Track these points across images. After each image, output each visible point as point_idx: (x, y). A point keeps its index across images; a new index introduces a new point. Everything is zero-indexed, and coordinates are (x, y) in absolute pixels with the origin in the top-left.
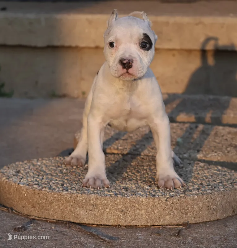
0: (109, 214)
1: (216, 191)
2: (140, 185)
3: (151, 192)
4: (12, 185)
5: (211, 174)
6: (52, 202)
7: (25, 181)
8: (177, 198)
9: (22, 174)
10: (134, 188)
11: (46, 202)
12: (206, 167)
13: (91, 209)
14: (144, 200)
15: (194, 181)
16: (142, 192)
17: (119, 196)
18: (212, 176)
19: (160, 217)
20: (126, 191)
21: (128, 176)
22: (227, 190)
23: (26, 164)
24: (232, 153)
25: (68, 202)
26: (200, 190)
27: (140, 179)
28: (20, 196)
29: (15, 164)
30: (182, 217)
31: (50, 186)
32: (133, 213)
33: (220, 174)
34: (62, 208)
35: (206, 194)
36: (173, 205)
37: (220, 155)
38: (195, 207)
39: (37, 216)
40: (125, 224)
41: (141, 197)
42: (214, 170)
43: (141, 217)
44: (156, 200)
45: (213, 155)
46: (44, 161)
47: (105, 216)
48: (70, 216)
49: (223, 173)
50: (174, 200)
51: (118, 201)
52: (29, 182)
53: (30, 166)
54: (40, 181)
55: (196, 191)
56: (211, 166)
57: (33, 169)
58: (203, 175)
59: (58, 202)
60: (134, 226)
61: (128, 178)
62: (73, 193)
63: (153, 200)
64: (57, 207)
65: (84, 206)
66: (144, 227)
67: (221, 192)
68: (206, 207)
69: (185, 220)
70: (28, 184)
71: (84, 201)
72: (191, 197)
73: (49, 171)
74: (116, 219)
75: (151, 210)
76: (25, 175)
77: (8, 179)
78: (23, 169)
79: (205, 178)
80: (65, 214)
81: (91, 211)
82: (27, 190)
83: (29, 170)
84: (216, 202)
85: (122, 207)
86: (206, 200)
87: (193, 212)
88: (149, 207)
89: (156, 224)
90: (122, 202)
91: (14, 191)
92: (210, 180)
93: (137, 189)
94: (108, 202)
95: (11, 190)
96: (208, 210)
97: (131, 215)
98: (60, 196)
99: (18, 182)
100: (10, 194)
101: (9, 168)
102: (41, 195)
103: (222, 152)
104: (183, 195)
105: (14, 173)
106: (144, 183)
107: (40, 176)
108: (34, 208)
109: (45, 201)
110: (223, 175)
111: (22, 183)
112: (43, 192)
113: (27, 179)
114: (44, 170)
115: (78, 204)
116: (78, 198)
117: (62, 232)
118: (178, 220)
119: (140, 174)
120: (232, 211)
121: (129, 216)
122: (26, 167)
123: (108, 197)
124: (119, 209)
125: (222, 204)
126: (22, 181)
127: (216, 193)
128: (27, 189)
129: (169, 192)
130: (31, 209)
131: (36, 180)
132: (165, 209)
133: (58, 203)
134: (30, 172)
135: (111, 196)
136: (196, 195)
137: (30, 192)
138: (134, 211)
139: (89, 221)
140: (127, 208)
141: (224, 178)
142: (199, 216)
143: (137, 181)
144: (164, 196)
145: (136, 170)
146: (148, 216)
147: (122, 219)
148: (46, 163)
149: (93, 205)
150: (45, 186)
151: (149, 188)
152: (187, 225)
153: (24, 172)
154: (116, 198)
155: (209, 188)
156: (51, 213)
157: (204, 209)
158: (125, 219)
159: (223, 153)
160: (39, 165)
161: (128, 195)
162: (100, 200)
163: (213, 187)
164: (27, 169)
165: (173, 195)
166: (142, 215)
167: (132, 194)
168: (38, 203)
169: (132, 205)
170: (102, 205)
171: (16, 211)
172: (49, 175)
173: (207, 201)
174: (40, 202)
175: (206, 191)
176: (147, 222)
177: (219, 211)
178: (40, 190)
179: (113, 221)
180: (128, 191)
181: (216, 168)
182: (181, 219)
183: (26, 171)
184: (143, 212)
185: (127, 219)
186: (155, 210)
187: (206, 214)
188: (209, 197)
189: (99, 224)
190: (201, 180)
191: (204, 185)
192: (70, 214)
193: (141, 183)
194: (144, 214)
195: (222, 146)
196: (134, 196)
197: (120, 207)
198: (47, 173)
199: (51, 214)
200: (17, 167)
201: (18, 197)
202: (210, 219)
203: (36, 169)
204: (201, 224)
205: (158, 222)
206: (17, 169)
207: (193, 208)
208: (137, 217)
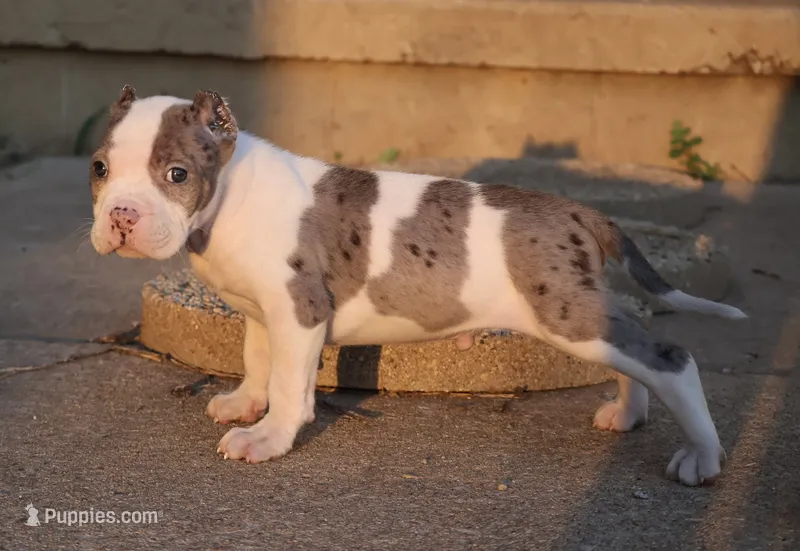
0: (364, 366)
4: (169, 307)
7: (198, 300)
9: (193, 289)
19: (468, 375)
28: (186, 330)
30: (513, 377)
32: (414, 366)
36: (495, 351)
38: (541, 357)
39: (219, 369)
40: (396, 389)
43: (430, 374)
47: (357, 371)
50: (499, 343)
52: (206, 303)
60: (414, 392)
66: (435, 395)
68: (563, 358)
69: (520, 383)
70: (202, 305)
75: (450, 360)
76: (198, 290)
77: (163, 296)
78: (195, 281)
81: (328, 359)
82: (200, 318)
85: (391, 352)
87: (538, 367)
88: (445, 353)
89: (461, 390)
91: (175, 320)
95: (168, 318)
96: (568, 366)
97: (410, 371)
99: (183, 302)
100: (165, 326)
101: (167, 278)
102: (228, 327)
105: (177, 287)
108: (213, 354)
109: (236, 340)
111: (191, 304)
112: (232, 322)
113: (202, 298)
118: (505, 382)
121: (406, 372)
124: (384, 356)
126: (191, 300)
128: (199, 316)
130: (207, 356)
132: (480, 359)
137: (206, 321)
138: (415, 362)
140: (400, 354)
142: (549, 376)
146: (445, 373)
147: (391, 378)
149: (333, 349)
152: (523, 393)
153: (196, 286)
157: (560, 362)
158: (398, 377)
166: (431, 369)
168: (222, 344)
169: (412, 350)
171: (177, 360)
174: (226, 340)
176: (441, 385)
177: (589, 367)
178: (225, 317)
179: (371, 381)
182: (511, 380)
184: (434, 363)
185: (401, 377)
186: (459, 360)
187: (563, 373)
189: (343, 386)
194: (436, 368)
197: (387, 352)
201: (181, 331)
202: (571, 384)
204: (552, 393)
205: (464, 385)
206: (183, 281)
207: (536, 358)
208: (421, 373)
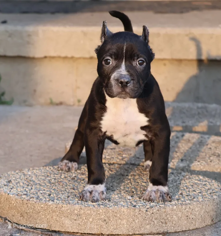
0: (92, 223)
1: (195, 201)
2: (123, 195)
3: (132, 202)
4: (2, 195)
5: (192, 184)
6: (39, 211)
7: (15, 191)
8: (157, 208)
9: (13, 184)
10: (117, 199)
11: (34, 212)
12: (188, 177)
14: (125, 211)
16: (124, 202)
17: (101, 206)
18: (192, 186)
19: (140, 226)
21: (112, 186)
22: (205, 201)
23: (17, 173)
24: (214, 162)
25: (54, 212)
26: (180, 200)
27: (123, 189)
28: (10, 206)
29: (7, 174)
30: (161, 227)
31: (38, 196)
32: (115, 223)
33: (201, 184)
34: (48, 217)
35: (185, 204)
36: (153, 215)
37: (202, 164)
38: (174, 217)
40: (107, 233)
41: (122, 207)
42: (195, 179)
43: (123, 226)
44: (137, 211)
45: (196, 164)
46: (35, 171)
47: (89, 225)
48: (55, 224)
49: (204, 183)
50: (154, 211)
51: (101, 211)
52: (19, 193)
53: (21, 176)
54: (29, 191)
55: (176, 202)
56: (192, 175)
57: (23, 179)
58: (184, 185)
59: (45, 212)
60: (116, 235)
62: (58, 204)
63: (134, 210)
64: (44, 216)
65: (69, 216)
67: (200, 202)
68: (184, 217)
69: (165, 229)
70: (17, 194)
71: (69, 211)
72: (171, 208)
73: (39, 181)
74: (99, 228)
75: (132, 220)
76: (15, 185)
79: (185, 188)
80: (51, 223)
81: (75, 220)
83: (20, 180)
84: (195, 212)
85: (105, 217)
86: (185, 210)
87: (173, 221)
88: (130, 216)
89: (137, 233)
90: (105, 212)
91: (4, 201)
92: (190, 190)
93: (119, 199)
94: (91, 212)
95: (2, 200)
96: (187, 220)
98: (46, 206)
99: (9, 192)
102: (29, 205)
103: (205, 161)
104: (163, 206)
105: (6, 184)
106: (126, 193)
107: (29, 186)
108: (23, 217)
109: (33, 211)
110: (204, 185)
111: (12, 193)
112: (31, 202)
113: (17, 189)
114: (34, 180)
115: (63, 214)
116: (63, 208)
118: (158, 229)
119: (124, 184)
120: (211, 220)
121: (112, 225)
122: (17, 177)
123: (91, 207)
124: (101, 219)
125: (200, 214)
126: (12, 191)
127: (194, 203)
128: (16, 199)
129: (149, 203)
130: (20, 218)
131: (25, 190)
132: (146, 219)
134: (20, 182)
135: (94, 207)
136: (175, 205)
137: (19, 202)
138: (116, 221)
139: (73, 229)
140: (108, 217)
141: (204, 188)
142: (178, 226)
143: (120, 191)
144: (144, 207)
146: (129, 226)
147: (105, 228)
148: (37, 173)
149: (78, 215)
150: (33, 196)
151: (131, 198)
152: (166, 234)
153: (14, 182)
154: (99, 208)
155: (188, 198)
156: (38, 221)
157: (183, 219)
158: (108, 228)
159: (206, 162)
160: (29, 175)
161: (111, 206)
162: (84, 210)
163: (193, 198)
164: (17, 178)
165: (153, 206)
166: (123, 224)
167: (114, 205)
168: (26, 213)
169: (114, 215)
170: (86, 215)
172: (38, 185)
173: (185, 211)
174: (28, 211)
175: (185, 201)
176: (128, 231)
177: (197, 220)
178: (28, 200)
179: (96, 230)
180: (110, 201)
181: (197, 178)
182: (161, 228)
183: (17, 180)
184: (124, 222)
186: (136, 220)
187: (185, 224)
188: (188, 207)
189: (83, 232)
190: (181, 190)
191: (184, 196)
192: (56, 223)
193: (124, 193)
194: (125, 223)
195: (206, 155)
196: (116, 207)
197: (103, 217)
198: (36, 183)
200: (9, 177)
201: (8, 206)
202: (189, 228)
203: (26, 179)
204: (180, 233)
205: (139, 231)
206: (8, 179)
207: (172, 218)
208: (118, 226)
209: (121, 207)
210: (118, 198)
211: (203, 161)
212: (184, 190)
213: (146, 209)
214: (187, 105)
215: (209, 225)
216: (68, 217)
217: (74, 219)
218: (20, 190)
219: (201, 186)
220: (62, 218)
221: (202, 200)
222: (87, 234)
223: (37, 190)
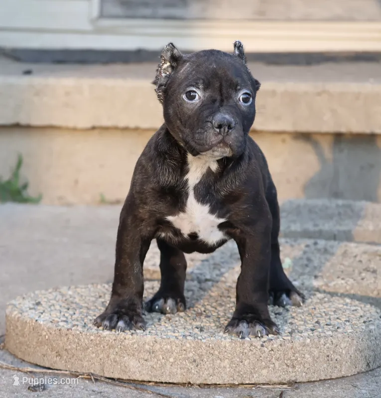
0: (173, 365)
1: (340, 333)
2: (223, 324)
4: (26, 322)
5: (334, 309)
6: (87, 347)
7: (47, 316)
8: (278, 342)
9: (43, 307)
11: (78, 348)
12: (326, 299)
13: (146, 358)
14: (227, 345)
15: (308, 318)
17: (189, 338)
19: (252, 371)
20: (201, 330)
21: (205, 311)
22: (357, 332)
23: (50, 293)
24: (367, 280)
25: (111, 347)
26: (315, 331)
27: (223, 315)
28: (39, 339)
29: (34, 293)
30: (286, 372)
31: (85, 324)
32: (211, 365)
33: (348, 309)
34: (101, 356)
35: (325, 336)
36: (272, 352)
37: (349, 283)
38: (307, 356)
39: (64, 369)
40: (198, 382)
41: (223, 339)
42: (338, 303)
43: (224, 371)
44: (246, 345)
45: (339, 282)
46: (78, 290)
47: (168, 369)
48: (114, 368)
49: (353, 308)
50: (275, 346)
51: (188, 345)
52: (53, 319)
53: (56, 296)
54: (70, 317)
55: (309, 333)
56: (334, 298)
57: (60, 301)
58: (321, 310)
59: (96, 347)
60: (212, 384)
61: (205, 313)
63: (241, 344)
64: (94, 355)
65: (136, 354)
66: (228, 387)
67: (348, 334)
68: (324, 357)
69: (292, 376)
70: (51, 320)
71: (136, 346)
72: (301, 341)
73: (86, 303)
74: (184, 374)
75: (238, 360)
76: (48, 308)
77: (21, 313)
78: (46, 300)
79: (324, 314)
80: (107, 365)
81: (146, 361)
82: (49, 330)
84: (341, 350)
85: (194, 354)
86: (324, 345)
87: (305, 364)
88: (235, 354)
89: (247, 382)
91: (30, 332)
92: (331, 317)
94: (172, 347)
95: (26, 329)
96: (328, 362)
97: (208, 368)
98: (99, 338)
99: (37, 318)
100: (23, 336)
101: (24, 298)
102: (71, 337)
103: (352, 278)
104: (289, 338)
105: (32, 306)
107: (70, 310)
108: (60, 357)
109: (77, 346)
110: (353, 311)
111: (43, 319)
112: (73, 332)
113: (50, 315)
114: (78, 302)
115: (126, 351)
116: (127, 342)
117: (101, 392)
118: (280, 376)
119: (223, 308)
120: (366, 364)
121: (205, 369)
122: (50, 298)
123: (172, 340)
124: (189, 358)
125: (349, 353)
126: (42, 316)
127: (340, 335)
128: (49, 328)
130: (55, 359)
131: (64, 315)
132: (261, 358)
133: (96, 349)
134: (55, 304)
135: (178, 338)
136: (309, 338)
137: (54, 333)
138: (212, 362)
139: (143, 376)
140: (201, 356)
141: (353, 314)
142: (313, 371)
143: (218, 317)
144: (258, 339)
145: (219, 302)
146: (235, 370)
147: (194, 374)
148: (82, 292)
149: (150, 353)
152: (294, 384)
153: (46, 304)
154: (185, 341)
155: (329, 328)
156: (85, 364)
157: (321, 360)
158: (199, 373)
159: (354, 280)
160: (70, 295)
161: (204, 337)
162: (160, 344)
163: (336, 328)
164: (51, 300)
165: (272, 338)
166: (225, 367)
167: (209, 336)
168: (66, 350)
169: (210, 353)
170: (163, 352)
172: (84, 308)
173: (325, 347)
174: (69, 347)
175: (325, 333)
176: (232, 379)
177: (344, 363)
178: (68, 330)
179: (180, 376)
180: (203, 331)
181: (342, 301)
182: (285, 374)
183: (50, 302)
184: (226, 363)
185: (201, 373)
186: (245, 360)
187: (324, 368)
188: (329, 341)
189: (158, 381)
190: (317, 317)
191: (322, 325)
192: (114, 366)
193: (224, 321)
194: (228, 366)
195: (354, 271)
196: (212, 339)
197: (191, 355)
198: (82, 306)
199: (86, 366)
200: (36, 298)
201: (35, 340)
202: (330, 376)
203: (66, 300)
204: (317, 383)
205: (249, 378)
206: (36, 300)
207: (304, 357)
208: (216, 370)
209: (221, 339)
210: (216, 328)
211: (350, 278)
212: (322, 317)
213: (261, 343)
214: (320, 202)
215: (362, 373)
216: (133, 355)
217: (143, 358)
218: (56, 315)
219: (349, 312)
220: (124, 357)
221: (351, 331)
222: (166, 383)
223: (83, 315)
